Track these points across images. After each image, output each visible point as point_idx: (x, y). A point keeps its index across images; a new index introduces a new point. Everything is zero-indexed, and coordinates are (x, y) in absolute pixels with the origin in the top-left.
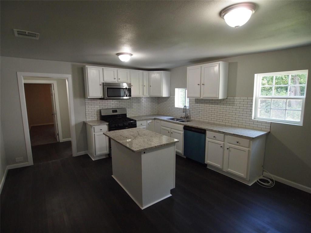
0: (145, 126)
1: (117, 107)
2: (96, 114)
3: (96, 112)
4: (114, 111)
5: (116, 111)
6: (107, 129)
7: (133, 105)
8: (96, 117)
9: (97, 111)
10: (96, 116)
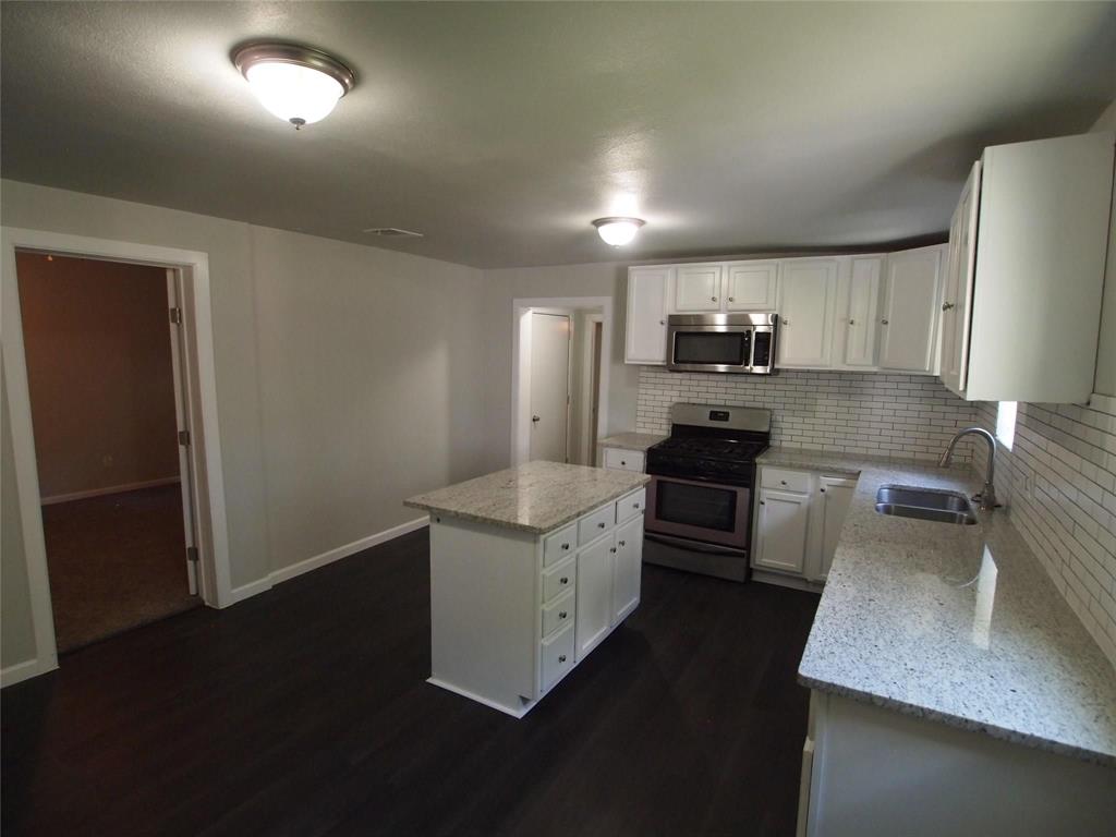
0: (806, 496)
1: (723, 403)
2: (664, 416)
3: (666, 410)
4: (714, 416)
5: (725, 416)
6: (642, 465)
7: (819, 402)
8: (664, 427)
9: (670, 408)
10: (664, 421)
